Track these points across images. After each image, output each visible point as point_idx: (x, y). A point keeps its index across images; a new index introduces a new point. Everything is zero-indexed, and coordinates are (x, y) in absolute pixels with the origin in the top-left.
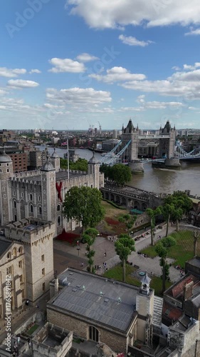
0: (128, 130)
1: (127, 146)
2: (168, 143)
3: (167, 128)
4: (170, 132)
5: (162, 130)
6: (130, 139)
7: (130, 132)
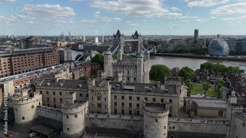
0: (117, 36)
1: (118, 46)
2: (137, 44)
3: (136, 35)
4: (139, 37)
5: (133, 36)
6: (120, 41)
7: (119, 37)
